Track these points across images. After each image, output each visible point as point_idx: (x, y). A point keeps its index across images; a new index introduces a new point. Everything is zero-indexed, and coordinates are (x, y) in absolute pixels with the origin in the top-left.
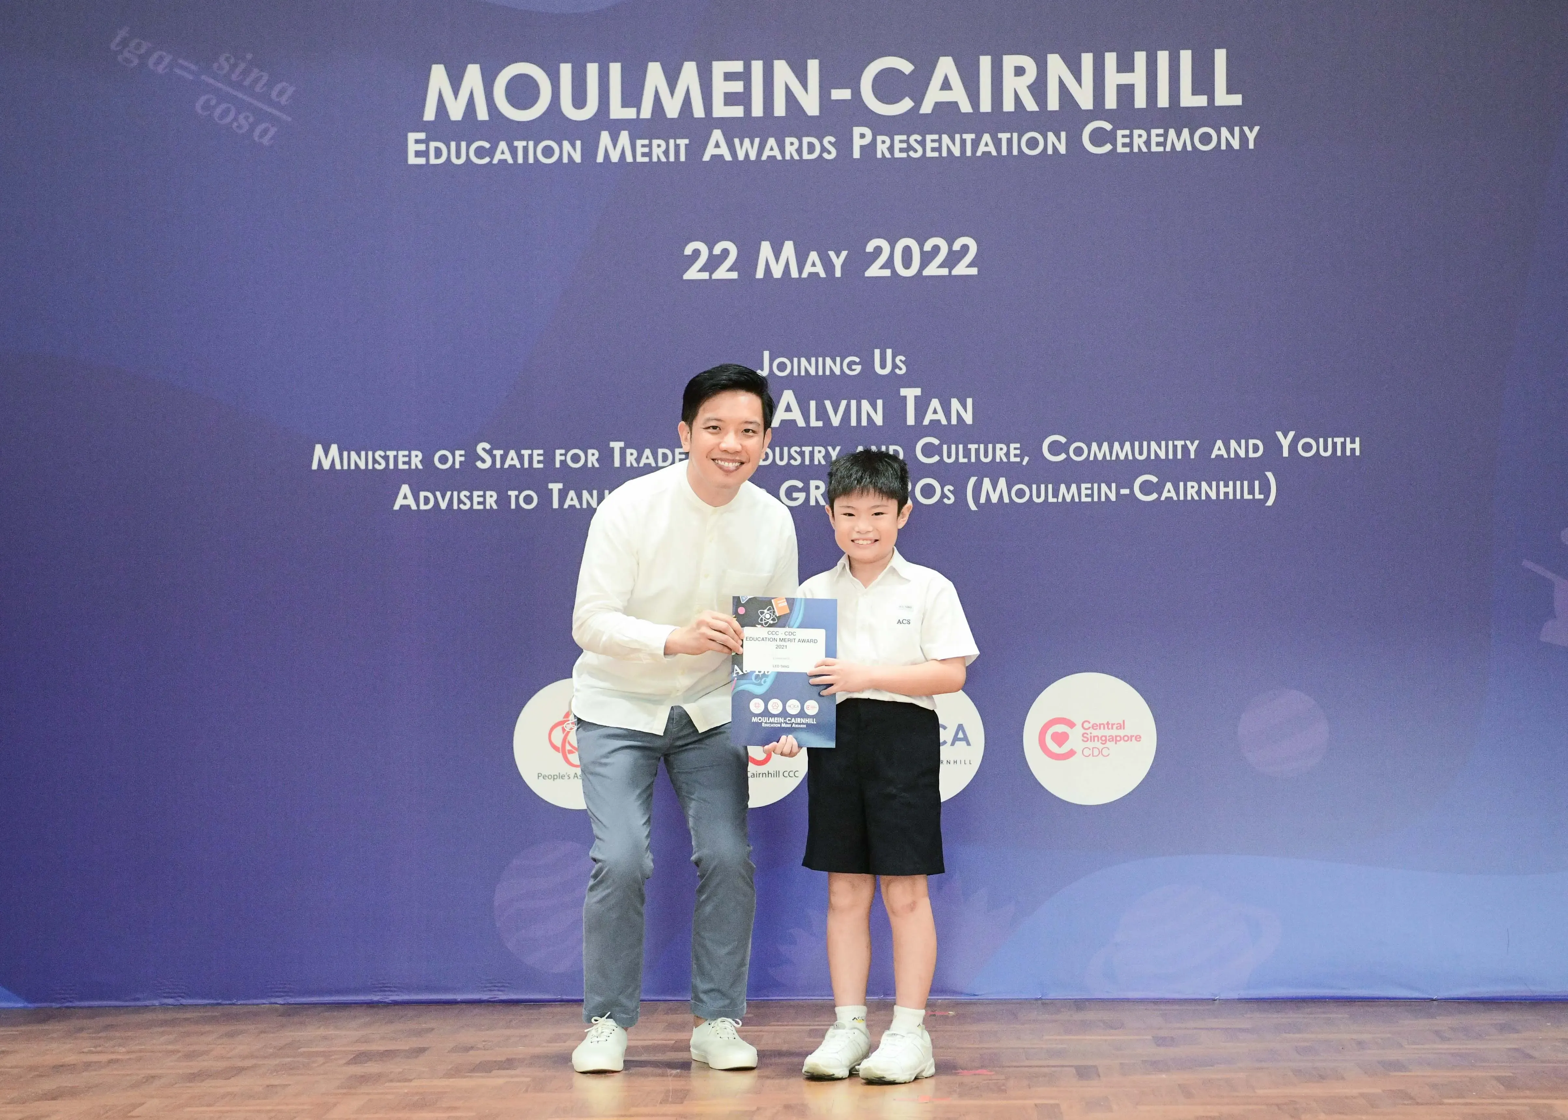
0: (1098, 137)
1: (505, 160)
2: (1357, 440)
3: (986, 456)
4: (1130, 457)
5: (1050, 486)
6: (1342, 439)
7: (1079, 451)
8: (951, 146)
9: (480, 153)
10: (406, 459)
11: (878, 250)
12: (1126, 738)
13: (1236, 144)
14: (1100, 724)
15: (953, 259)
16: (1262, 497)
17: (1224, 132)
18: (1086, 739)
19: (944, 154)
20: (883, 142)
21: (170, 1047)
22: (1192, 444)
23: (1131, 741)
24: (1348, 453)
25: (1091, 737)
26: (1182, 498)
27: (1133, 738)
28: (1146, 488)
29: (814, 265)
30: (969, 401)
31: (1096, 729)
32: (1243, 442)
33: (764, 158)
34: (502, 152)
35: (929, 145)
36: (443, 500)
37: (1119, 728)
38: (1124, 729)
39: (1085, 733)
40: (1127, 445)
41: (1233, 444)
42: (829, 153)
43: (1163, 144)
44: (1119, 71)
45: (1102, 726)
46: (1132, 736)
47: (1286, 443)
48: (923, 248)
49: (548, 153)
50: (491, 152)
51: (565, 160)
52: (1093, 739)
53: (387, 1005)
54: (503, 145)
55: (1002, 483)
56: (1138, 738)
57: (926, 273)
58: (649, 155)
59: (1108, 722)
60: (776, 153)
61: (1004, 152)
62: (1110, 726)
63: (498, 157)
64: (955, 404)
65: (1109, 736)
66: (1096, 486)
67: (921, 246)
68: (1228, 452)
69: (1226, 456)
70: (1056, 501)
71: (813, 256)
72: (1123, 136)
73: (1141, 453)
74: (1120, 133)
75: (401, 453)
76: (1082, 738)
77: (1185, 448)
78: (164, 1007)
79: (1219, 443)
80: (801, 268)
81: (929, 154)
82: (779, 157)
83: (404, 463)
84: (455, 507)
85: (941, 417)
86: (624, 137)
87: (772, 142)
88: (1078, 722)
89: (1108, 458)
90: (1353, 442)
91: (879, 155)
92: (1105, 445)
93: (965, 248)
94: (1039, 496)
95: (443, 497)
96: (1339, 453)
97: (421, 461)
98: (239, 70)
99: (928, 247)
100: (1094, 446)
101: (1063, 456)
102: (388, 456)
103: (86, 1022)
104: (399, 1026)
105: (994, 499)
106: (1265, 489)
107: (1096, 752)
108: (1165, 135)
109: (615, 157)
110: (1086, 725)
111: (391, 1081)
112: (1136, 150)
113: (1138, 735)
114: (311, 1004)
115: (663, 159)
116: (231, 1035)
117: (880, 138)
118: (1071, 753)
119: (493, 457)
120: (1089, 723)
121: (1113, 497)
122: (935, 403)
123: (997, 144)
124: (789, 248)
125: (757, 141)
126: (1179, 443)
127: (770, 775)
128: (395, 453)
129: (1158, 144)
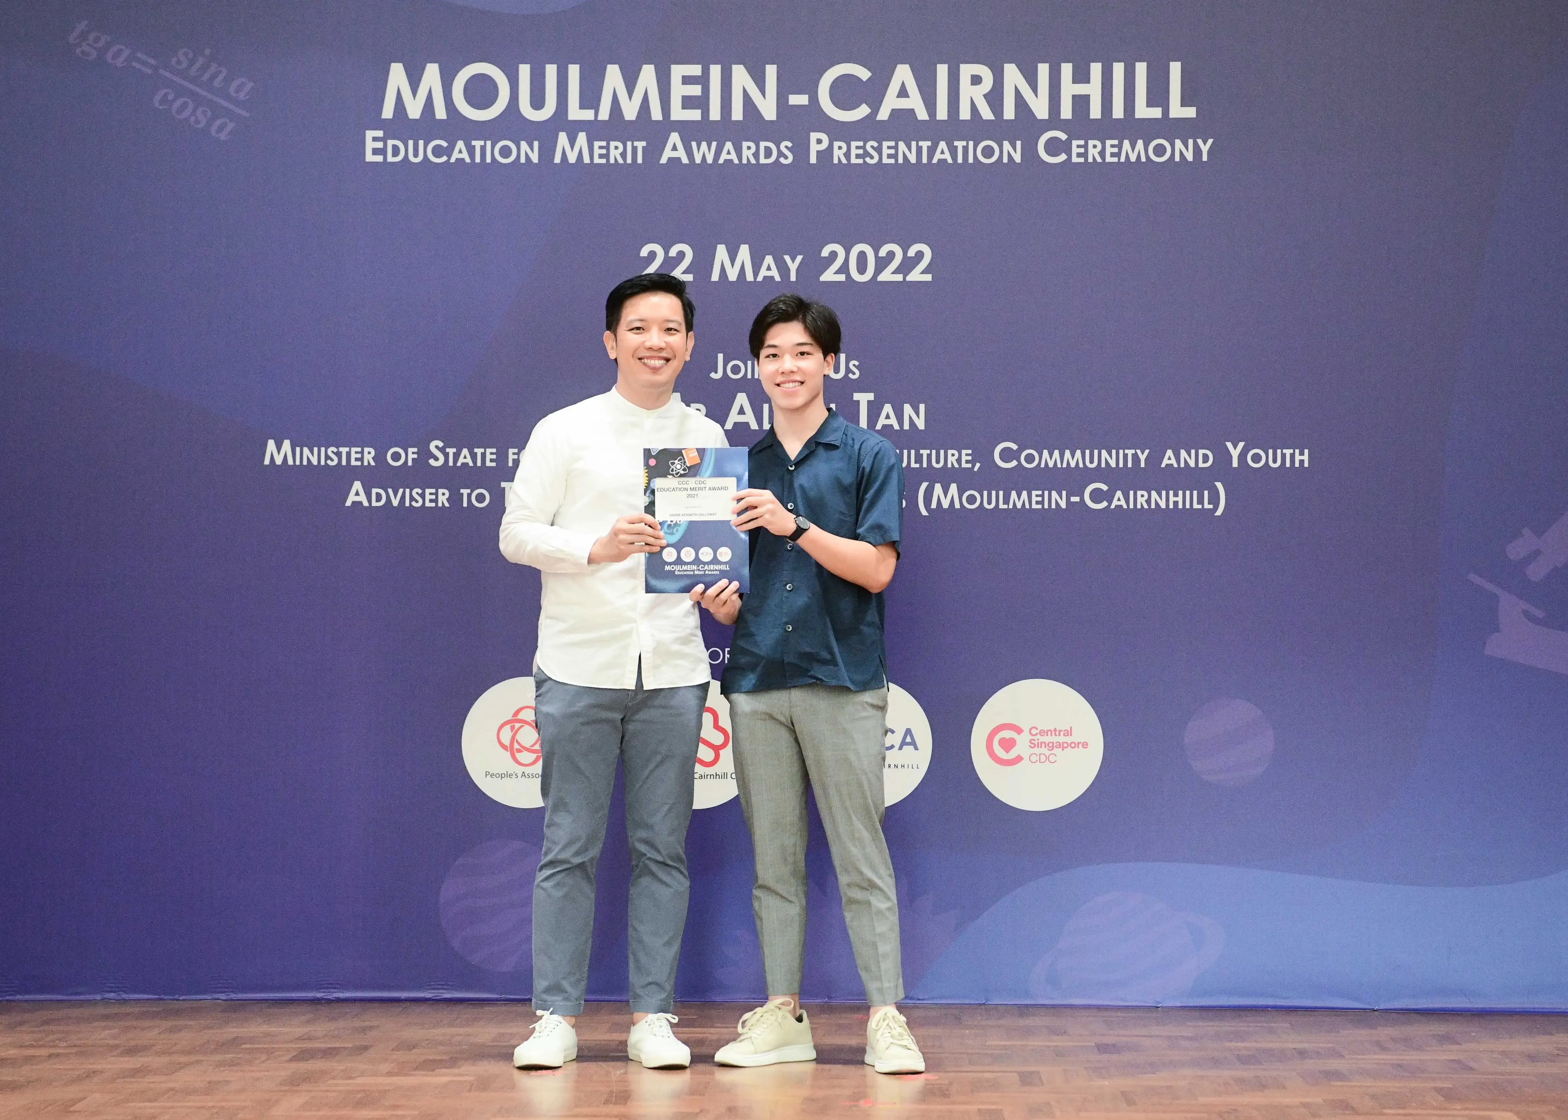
0: (1053, 147)
1: (463, 160)
2: (1306, 451)
3: (938, 462)
4: (1081, 465)
5: (1001, 493)
6: (1291, 451)
7: (1030, 459)
8: (907, 152)
9: (437, 152)
10: (359, 456)
11: (834, 255)
12: (1073, 745)
13: (1190, 156)
14: (1048, 731)
15: (907, 266)
16: (1211, 506)
17: (1178, 144)
18: (1032, 745)
19: (901, 161)
20: (840, 148)
21: (112, 1042)
22: (1143, 454)
23: (1078, 747)
24: (1297, 465)
25: (1038, 743)
26: (1131, 506)
27: (1080, 745)
28: (1097, 496)
29: (769, 269)
30: (922, 407)
31: (1044, 735)
32: (1193, 452)
33: (721, 161)
34: (460, 152)
35: (886, 152)
36: (395, 497)
37: (1066, 734)
38: (1071, 735)
39: (1031, 740)
40: (1078, 453)
41: (1183, 454)
42: (786, 157)
43: (1118, 155)
44: (1075, 81)
45: (1049, 733)
46: (1079, 743)
47: (1235, 453)
48: (878, 254)
49: (505, 151)
50: (449, 151)
51: (523, 160)
52: (1040, 745)
53: (329, 1001)
54: (460, 144)
55: (953, 488)
56: (1085, 745)
57: (882, 278)
58: (607, 156)
59: (1055, 728)
60: (733, 157)
61: (960, 160)
62: (1057, 733)
63: (456, 155)
64: (908, 409)
65: (1056, 743)
66: (1046, 493)
67: (876, 252)
68: (1178, 461)
69: (1176, 465)
70: (1007, 508)
71: (769, 260)
72: (1078, 146)
73: (1092, 462)
74: (1075, 143)
75: (354, 450)
76: (1030, 744)
77: (1135, 457)
78: (106, 1002)
79: (1169, 453)
80: (756, 272)
81: (886, 160)
82: (736, 161)
83: (357, 459)
84: (407, 504)
85: (893, 421)
86: (582, 138)
87: (729, 145)
88: (1026, 728)
89: (1059, 465)
90: (1302, 454)
91: (836, 161)
92: (1056, 453)
93: (920, 255)
94: (989, 503)
95: (395, 496)
96: (1288, 465)
97: (373, 458)
98: (198, 65)
99: (883, 253)
100: (1046, 453)
101: (1014, 463)
102: (341, 452)
103: (27, 1016)
104: (341, 1023)
105: (946, 504)
106: (1214, 500)
107: (1043, 758)
108: (1120, 147)
109: (572, 158)
110: (1034, 731)
111: (334, 1078)
112: (1090, 160)
113: (1085, 742)
114: (255, 1000)
115: (621, 161)
116: (172, 1030)
117: (836, 144)
118: (1019, 759)
119: (446, 455)
120: (1037, 729)
121: (1063, 505)
122: (888, 408)
123: (953, 151)
124: (744, 252)
125: (714, 144)
126: (1130, 452)
127: (718, 776)
128: (347, 449)
129: (1113, 155)
